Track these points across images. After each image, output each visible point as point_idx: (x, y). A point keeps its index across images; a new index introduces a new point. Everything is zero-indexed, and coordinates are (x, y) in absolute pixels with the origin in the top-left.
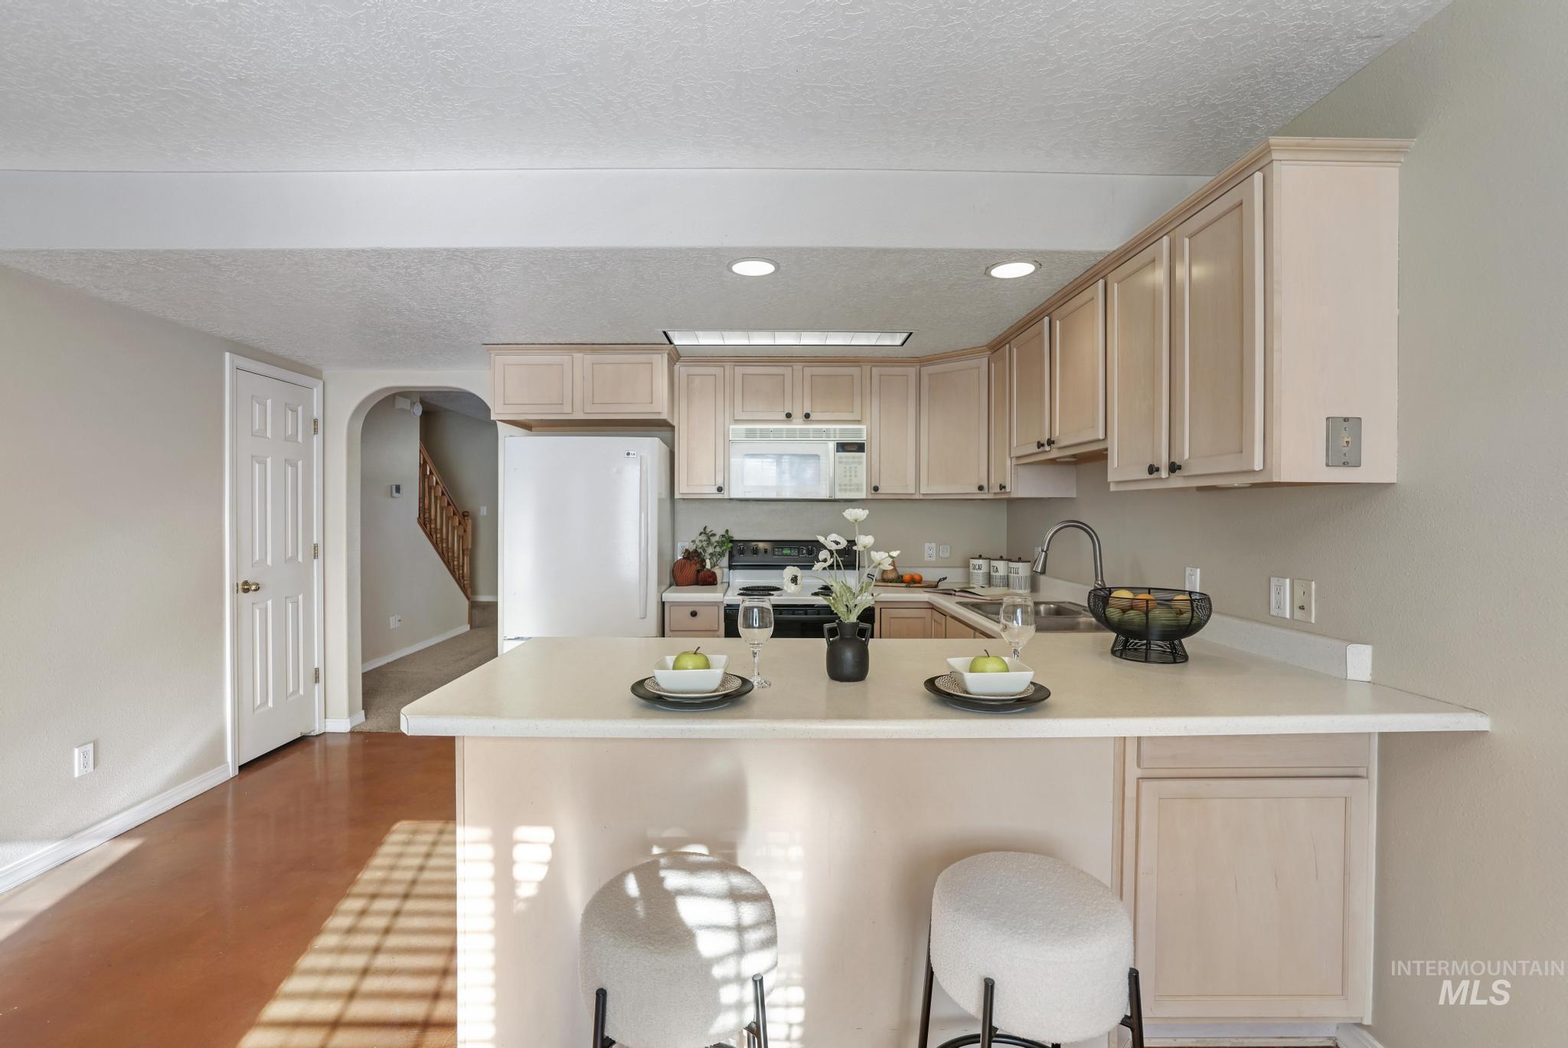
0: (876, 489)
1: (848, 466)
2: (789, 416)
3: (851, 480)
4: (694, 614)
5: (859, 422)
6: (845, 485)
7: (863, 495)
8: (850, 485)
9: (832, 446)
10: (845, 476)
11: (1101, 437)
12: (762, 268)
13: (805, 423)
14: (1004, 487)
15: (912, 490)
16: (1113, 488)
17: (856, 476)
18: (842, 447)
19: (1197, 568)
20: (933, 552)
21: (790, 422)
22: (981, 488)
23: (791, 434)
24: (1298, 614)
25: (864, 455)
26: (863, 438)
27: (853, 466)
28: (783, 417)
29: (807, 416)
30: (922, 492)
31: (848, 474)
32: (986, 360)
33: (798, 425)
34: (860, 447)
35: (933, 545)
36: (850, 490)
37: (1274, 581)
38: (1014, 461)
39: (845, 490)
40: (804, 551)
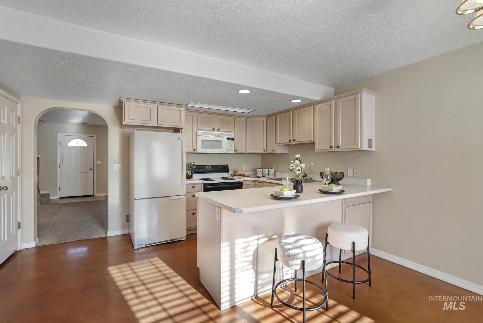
0: (236, 150)
1: (230, 144)
2: (214, 129)
3: (230, 148)
4: (194, 187)
5: (231, 132)
6: (229, 149)
7: (233, 152)
8: (230, 149)
9: (226, 138)
10: (229, 147)
11: (313, 140)
12: (247, 92)
13: (217, 131)
14: (274, 151)
15: (244, 151)
16: (315, 151)
17: (231, 147)
18: (228, 139)
19: (328, 168)
20: (245, 168)
21: (213, 131)
22: (264, 151)
23: (215, 134)
24: (355, 175)
25: (234, 141)
26: (233, 137)
27: (231, 144)
28: (212, 129)
29: (219, 130)
30: (247, 151)
31: (230, 146)
32: (265, 119)
33: (215, 132)
34: (233, 139)
35: (245, 166)
36: (230, 151)
37: (349, 169)
38: (277, 144)
39: (229, 151)
40: (214, 168)
